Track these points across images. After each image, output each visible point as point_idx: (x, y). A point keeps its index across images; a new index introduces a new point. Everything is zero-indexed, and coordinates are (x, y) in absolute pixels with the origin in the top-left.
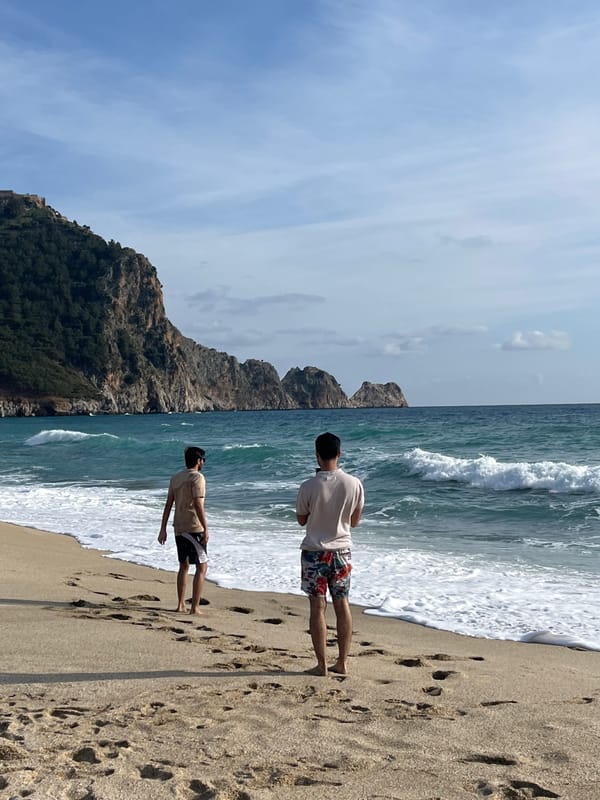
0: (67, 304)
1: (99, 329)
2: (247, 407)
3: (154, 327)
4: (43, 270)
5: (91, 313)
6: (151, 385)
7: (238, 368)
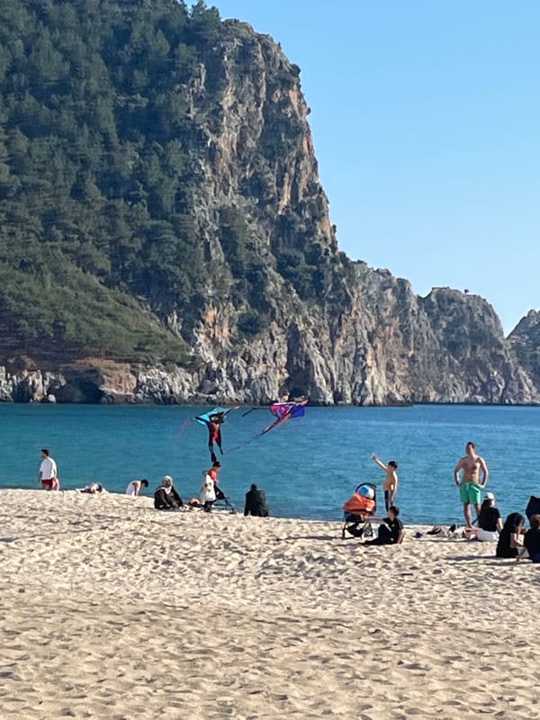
0: (107, 144)
1: (182, 204)
2: (433, 396)
3: (296, 206)
4: (51, 67)
5: (165, 167)
6: (294, 338)
7: (414, 307)
